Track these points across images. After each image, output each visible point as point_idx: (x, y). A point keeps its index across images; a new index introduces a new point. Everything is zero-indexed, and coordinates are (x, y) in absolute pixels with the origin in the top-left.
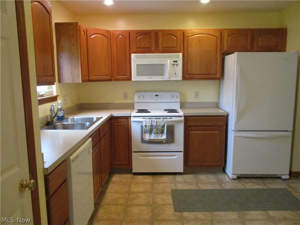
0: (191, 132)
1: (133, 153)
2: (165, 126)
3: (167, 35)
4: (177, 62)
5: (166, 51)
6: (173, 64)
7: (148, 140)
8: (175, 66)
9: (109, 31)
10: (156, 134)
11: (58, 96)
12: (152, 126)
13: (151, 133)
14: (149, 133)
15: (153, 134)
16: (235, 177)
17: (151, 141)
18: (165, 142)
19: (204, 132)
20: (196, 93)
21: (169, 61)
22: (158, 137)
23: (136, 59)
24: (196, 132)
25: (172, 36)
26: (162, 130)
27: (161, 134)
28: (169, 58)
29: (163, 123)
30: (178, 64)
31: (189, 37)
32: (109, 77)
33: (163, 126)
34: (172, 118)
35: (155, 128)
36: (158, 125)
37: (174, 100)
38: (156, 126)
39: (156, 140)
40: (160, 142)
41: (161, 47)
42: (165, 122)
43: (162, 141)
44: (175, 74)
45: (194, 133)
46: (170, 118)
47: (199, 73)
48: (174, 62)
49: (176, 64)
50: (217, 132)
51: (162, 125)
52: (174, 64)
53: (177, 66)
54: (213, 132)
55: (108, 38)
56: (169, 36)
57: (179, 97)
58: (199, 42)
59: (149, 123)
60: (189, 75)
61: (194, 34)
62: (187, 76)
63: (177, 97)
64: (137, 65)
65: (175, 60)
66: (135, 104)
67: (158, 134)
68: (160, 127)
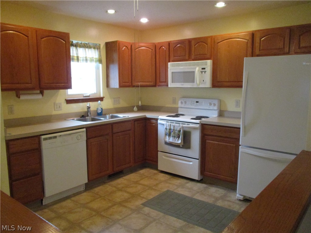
0: (207, 141)
1: (158, 152)
2: (181, 131)
3: (199, 42)
4: (204, 69)
5: (198, 58)
6: (201, 72)
7: (168, 142)
8: (203, 73)
9: (154, 43)
10: (173, 138)
11: (104, 97)
12: (170, 129)
13: (170, 136)
14: (168, 136)
15: (171, 137)
16: (241, 198)
17: (171, 144)
18: (182, 146)
19: (220, 143)
20: (237, 102)
21: (197, 69)
22: (175, 141)
23: (173, 67)
24: (212, 142)
25: (203, 43)
26: (179, 135)
27: (177, 139)
28: (198, 65)
29: (179, 128)
30: (206, 71)
31: (219, 43)
32: (152, 83)
33: (179, 131)
34: (189, 124)
35: (172, 132)
36: (175, 129)
37: (211, 108)
38: (173, 130)
39: (173, 143)
40: (177, 146)
41: (194, 54)
42: (181, 127)
43: (179, 145)
44: (203, 82)
45: (210, 142)
46: (188, 124)
47: (227, 81)
48: (203, 69)
49: (204, 71)
50: (232, 145)
51: (178, 129)
52: (203, 71)
53: (205, 73)
54: (228, 144)
55: (152, 50)
56: (200, 43)
57: (217, 104)
58: (229, 47)
59: (168, 127)
60: (219, 82)
61: (224, 39)
62: (216, 83)
63: (215, 105)
64: (172, 72)
65: (203, 67)
66: (179, 109)
67: (175, 138)
68: (177, 132)
